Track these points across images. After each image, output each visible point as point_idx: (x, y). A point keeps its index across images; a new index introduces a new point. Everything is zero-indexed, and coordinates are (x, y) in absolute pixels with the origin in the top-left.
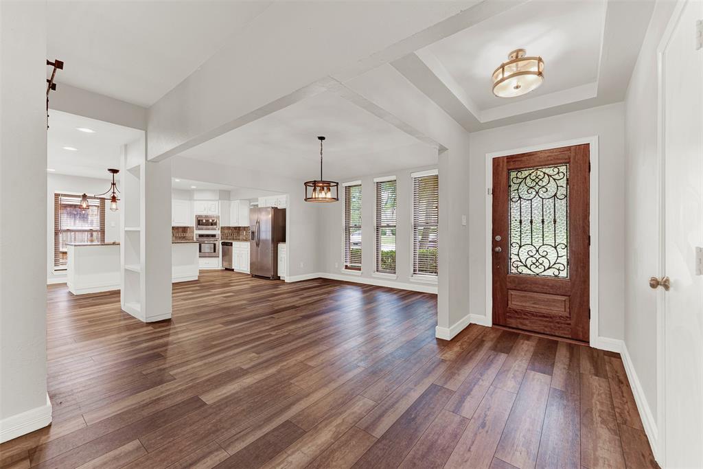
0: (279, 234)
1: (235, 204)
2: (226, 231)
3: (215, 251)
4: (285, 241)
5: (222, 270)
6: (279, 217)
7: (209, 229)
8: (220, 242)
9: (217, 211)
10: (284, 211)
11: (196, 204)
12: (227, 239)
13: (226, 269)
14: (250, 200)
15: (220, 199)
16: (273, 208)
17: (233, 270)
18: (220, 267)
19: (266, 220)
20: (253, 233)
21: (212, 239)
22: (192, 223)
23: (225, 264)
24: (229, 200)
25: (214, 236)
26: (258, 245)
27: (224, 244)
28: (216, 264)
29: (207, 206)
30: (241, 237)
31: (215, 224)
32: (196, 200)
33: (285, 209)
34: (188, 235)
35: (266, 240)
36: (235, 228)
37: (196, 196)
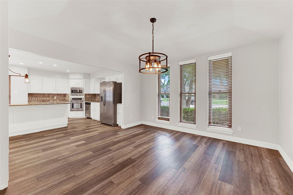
0: (118, 98)
1: (93, 81)
2: (88, 96)
3: (81, 108)
4: (121, 103)
5: (85, 118)
6: (118, 88)
7: (78, 95)
8: (84, 102)
9: (83, 85)
10: (121, 84)
11: (71, 81)
12: (88, 101)
13: (88, 118)
14: (101, 79)
15: (84, 78)
16: (113, 82)
17: (91, 118)
18: (84, 117)
19: (110, 90)
20: (102, 97)
21: (79, 101)
22: (69, 92)
23: (87, 115)
24: (89, 78)
25: (81, 99)
26: (104, 105)
27: (86, 103)
28: (81, 114)
29: (77, 82)
30: (96, 100)
31: (82, 92)
32: (70, 79)
33: (121, 83)
34: (67, 98)
35: (110, 102)
36: (93, 94)
37: (71, 76)
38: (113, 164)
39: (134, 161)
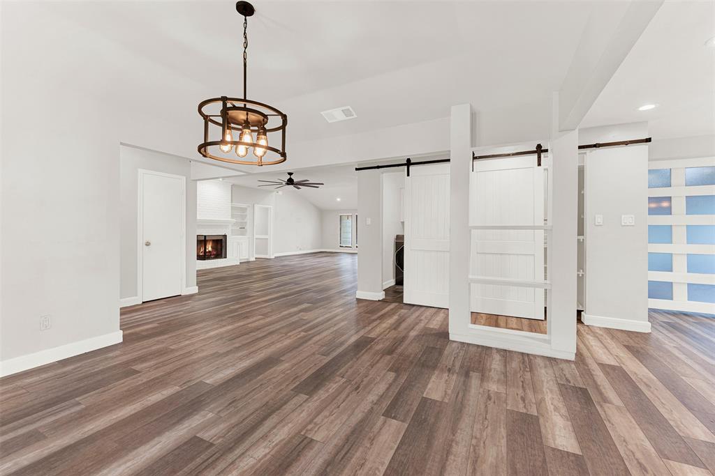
38: (343, 377)
39: (298, 390)
